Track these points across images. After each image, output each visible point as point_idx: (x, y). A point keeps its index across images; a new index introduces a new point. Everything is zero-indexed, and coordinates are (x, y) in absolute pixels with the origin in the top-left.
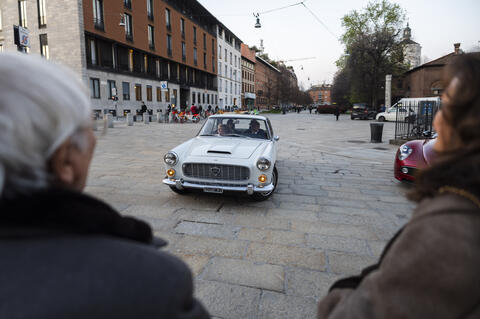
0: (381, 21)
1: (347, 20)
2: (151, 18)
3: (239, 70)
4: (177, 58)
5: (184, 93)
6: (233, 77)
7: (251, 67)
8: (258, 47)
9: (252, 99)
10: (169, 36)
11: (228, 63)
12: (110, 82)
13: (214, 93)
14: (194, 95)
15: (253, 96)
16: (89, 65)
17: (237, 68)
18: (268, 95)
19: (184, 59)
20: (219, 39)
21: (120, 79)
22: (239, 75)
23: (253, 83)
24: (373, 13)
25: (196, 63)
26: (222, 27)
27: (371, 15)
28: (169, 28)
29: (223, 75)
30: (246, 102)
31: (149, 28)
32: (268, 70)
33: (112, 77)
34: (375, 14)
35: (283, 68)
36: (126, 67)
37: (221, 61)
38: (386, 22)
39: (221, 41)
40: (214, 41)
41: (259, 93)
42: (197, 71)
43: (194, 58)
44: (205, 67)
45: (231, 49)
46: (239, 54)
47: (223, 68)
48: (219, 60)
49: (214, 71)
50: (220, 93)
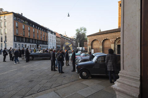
0: (83, 31)
2: (29, 31)
4: (36, 38)
6: (53, 42)
7: (59, 39)
9: (60, 47)
10: (34, 34)
12: (19, 44)
13: (47, 46)
16: (15, 41)
19: (38, 38)
20: (49, 33)
22: (55, 41)
23: (60, 43)
25: (41, 39)
30: (58, 47)
31: (29, 33)
33: (19, 43)
36: (23, 41)
38: (84, 31)
44: (44, 40)
46: (55, 36)
47: (50, 40)
48: (48, 38)
49: (47, 40)
50: (49, 45)
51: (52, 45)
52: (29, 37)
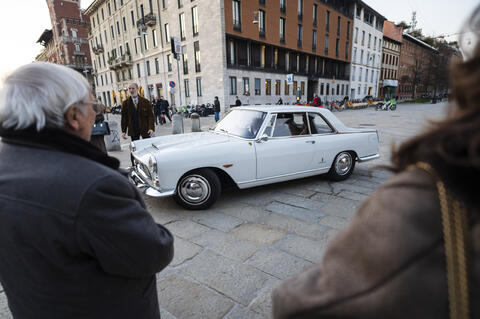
2: (284, 10)
3: (379, 54)
4: (307, 49)
5: (312, 85)
6: (371, 63)
7: (396, 48)
8: (408, 23)
9: (393, 87)
10: (300, 26)
11: (365, 48)
12: (244, 79)
13: (345, 83)
14: (322, 87)
15: (395, 83)
16: (229, 65)
17: (376, 52)
18: (416, 81)
20: (356, 20)
21: (253, 75)
22: (378, 60)
23: (395, 68)
25: (326, 51)
26: (361, 6)
28: (301, 17)
29: (358, 61)
30: (385, 91)
31: (281, 21)
32: (419, 51)
33: (246, 74)
35: (443, 45)
36: (259, 64)
37: (357, 46)
39: (359, 23)
40: (350, 25)
41: (403, 80)
42: (327, 60)
43: (325, 46)
44: (337, 55)
45: (372, 30)
46: (380, 35)
47: (359, 53)
48: (354, 45)
49: (347, 57)
50: (352, 82)
51: (363, 79)
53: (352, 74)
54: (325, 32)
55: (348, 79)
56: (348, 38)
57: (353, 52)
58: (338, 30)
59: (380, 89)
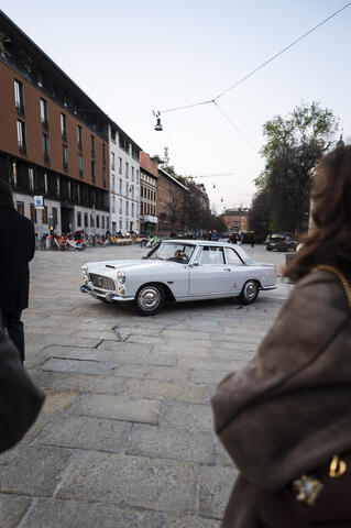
0: (310, 131)
1: (270, 128)
2: (21, 111)
3: (137, 187)
4: (56, 167)
5: (67, 213)
6: (130, 194)
7: (153, 182)
8: (162, 158)
9: (153, 224)
10: (46, 136)
11: (123, 177)
13: (105, 214)
14: (79, 216)
15: (154, 220)
17: (134, 183)
18: (173, 219)
19: (66, 167)
20: (111, 143)
22: (137, 193)
23: (154, 204)
24: (301, 119)
25: (81, 173)
26: (115, 129)
27: (299, 122)
28: (46, 125)
29: (117, 191)
30: (146, 228)
32: (173, 189)
34: (303, 122)
35: (192, 186)
37: (114, 173)
38: (316, 132)
39: (114, 146)
40: (105, 147)
41: (162, 217)
42: (83, 184)
43: (79, 167)
44: (94, 181)
45: (128, 157)
47: (117, 182)
48: (112, 172)
49: (105, 185)
50: (112, 214)
51: (124, 211)
52: (23, 150)
53: (111, 205)
54: (78, 151)
55: (108, 211)
56: (104, 163)
57: (111, 180)
58: (93, 151)
59: (141, 225)
